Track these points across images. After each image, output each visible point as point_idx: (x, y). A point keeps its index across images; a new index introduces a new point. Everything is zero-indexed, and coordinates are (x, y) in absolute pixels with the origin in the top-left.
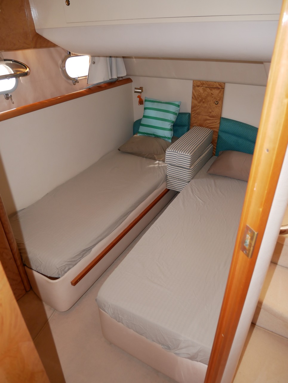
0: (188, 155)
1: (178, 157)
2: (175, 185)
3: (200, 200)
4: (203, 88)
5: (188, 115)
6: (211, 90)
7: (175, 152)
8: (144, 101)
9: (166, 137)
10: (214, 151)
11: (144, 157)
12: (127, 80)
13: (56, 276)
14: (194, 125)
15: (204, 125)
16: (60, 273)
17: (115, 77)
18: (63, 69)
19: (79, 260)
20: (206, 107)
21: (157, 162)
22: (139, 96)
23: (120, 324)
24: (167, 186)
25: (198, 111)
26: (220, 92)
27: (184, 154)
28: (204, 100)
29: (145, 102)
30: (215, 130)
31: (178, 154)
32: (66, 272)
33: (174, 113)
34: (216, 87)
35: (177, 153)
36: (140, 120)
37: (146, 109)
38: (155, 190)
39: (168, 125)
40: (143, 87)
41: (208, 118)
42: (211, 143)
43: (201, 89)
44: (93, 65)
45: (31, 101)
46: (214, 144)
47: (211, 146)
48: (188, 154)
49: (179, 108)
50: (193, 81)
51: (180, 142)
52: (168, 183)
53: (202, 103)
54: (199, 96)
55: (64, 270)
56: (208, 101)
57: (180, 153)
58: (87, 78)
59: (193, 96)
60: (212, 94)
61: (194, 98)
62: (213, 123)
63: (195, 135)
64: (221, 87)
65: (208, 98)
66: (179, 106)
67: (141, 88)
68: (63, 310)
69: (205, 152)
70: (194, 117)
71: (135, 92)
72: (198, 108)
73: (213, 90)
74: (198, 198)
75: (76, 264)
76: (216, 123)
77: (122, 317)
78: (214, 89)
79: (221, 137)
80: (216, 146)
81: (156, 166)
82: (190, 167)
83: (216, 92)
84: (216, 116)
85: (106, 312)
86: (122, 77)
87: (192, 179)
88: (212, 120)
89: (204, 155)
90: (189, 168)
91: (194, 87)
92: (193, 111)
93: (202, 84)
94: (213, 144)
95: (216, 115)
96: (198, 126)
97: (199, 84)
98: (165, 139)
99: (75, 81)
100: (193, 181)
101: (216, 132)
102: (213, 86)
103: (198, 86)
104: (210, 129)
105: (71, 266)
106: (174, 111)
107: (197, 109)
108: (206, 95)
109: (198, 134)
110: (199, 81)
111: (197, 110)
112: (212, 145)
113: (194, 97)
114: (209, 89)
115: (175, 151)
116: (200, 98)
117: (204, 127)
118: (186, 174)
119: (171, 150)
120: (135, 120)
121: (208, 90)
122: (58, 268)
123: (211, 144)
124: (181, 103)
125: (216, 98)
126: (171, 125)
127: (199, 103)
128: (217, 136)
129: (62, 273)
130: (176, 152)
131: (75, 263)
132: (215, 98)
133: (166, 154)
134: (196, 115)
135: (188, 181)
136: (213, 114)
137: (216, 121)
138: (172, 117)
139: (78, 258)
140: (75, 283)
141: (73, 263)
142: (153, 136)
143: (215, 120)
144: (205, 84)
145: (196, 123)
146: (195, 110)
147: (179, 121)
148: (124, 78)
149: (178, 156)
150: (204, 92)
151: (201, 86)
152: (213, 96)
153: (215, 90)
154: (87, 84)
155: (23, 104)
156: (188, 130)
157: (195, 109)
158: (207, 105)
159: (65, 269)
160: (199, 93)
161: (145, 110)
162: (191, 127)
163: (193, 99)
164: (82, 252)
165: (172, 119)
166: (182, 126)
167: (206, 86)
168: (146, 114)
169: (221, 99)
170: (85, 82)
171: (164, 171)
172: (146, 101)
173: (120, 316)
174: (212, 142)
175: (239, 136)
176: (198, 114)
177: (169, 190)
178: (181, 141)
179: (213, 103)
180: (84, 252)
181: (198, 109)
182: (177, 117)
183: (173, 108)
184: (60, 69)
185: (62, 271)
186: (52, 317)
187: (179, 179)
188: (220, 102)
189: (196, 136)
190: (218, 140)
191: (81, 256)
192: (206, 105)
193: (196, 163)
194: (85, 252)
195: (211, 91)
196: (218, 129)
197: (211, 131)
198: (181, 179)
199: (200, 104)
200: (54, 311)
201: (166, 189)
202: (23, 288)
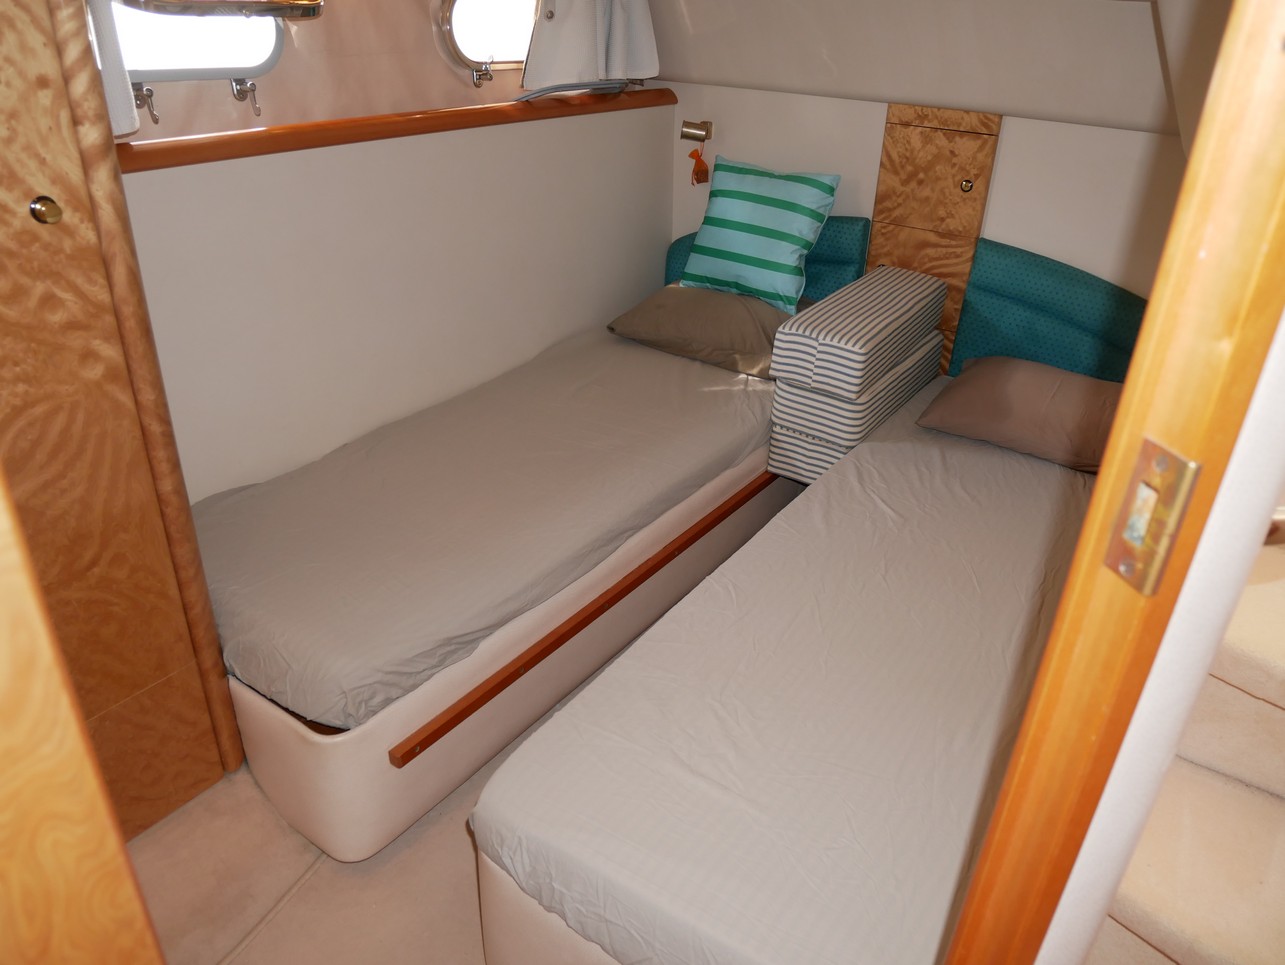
0: (856, 349)
1: (819, 356)
2: (796, 459)
3: (889, 511)
4: (922, 133)
5: (861, 224)
6: (950, 139)
7: (809, 337)
8: (711, 168)
9: (778, 297)
10: (945, 358)
11: (694, 359)
12: (659, 96)
13: (337, 723)
14: (879, 263)
15: (915, 265)
16: (351, 710)
17: (618, 74)
18: (443, 29)
19: (429, 673)
20: (927, 199)
21: (743, 376)
22: (696, 151)
23: (554, 917)
24: (771, 462)
25: (897, 213)
26: (981, 148)
27: (842, 345)
28: (921, 176)
29: (715, 171)
30: (955, 282)
31: (820, 344)
32: (374, 713)
33: (815, 215)
34: (968, 129)
35: (816, 340)
36: (693, 236)
37: (716, 196)
38: (726, 469)
39: (789, 255)
40: (711, 123)
41: (932, 238)
42: (936, 328)
43: (915, 136)
44: (547, 23)
45: (321, 112)
46: (947, 332)
47: (936, 335)
48: (853, 346)
49: (832, 198)
50: (890, 107)
51: (829, 308)
52: (773, 449)
53: (913, 184)
54: (907, 158)
55: (366, 702)
56: (938, 179)
57: (828, 341)
58: (522, 69)
59: (885, 160)
60: (952, 152)
61: (888, 166)
62: (947, 258)
63: (883, 290)
64: (986, 129)
65: (938, 168)
66: (831, 191)
67: (705, 126)
68: (351, 857)
69: (914, 352)
70: (883, 234)
71: (685, 136)
72: (900, 200)
73: (957, 139)
74: (879, 502)
75: (415, 687)
76: (958, 256)
77: (564, 891)
78: (961, 137)
79: (973, 308)
80: (954, 342)
81: (736, 388)
82: (860, 393)
83: (966, 147)
84: (960, 232)
85: (504, 867)
86: (642, 80)
87: (862, 440)
88: (946, 247)
89: (908, 363)
90: (853, 396)
91: (890, 127)
92: (881, 212)
93: (919, 116)
94: (942, 331)
95: (961, 229)
96: (893, 264)
97: (909, 114)
98: (773, 302)
99: (482, 73)
100: (864, 447)
101: (958, 289)
102: (960, 125)
103: (907, 125)
104: (935, 278)
105: (394, 693)
106: (813, 207)
107: (896, 204)
108: (929, 158)
109: (895, 288)
110: (912, 105)
111: (895, 208)
112: (941, 337)
113: (888, 164)
114: (944, 134)
115: (807, 333)
116: (909, 168)
117: (915, 269)
118: (842, 421)
119: (793, 331)
120: (676, 236)
121: (941, 140)
122: (344, 692)
123: (936, 332)
124: (838, 178)
125: (968, 167)
126: (801, 256)
127: (902, 185)
128: (959, 307)
129: (358, 712)
130: (814, 335)
131: (411, 682)
132: (962, 169)
133: (775, 351)
134: (892, 227)
135: (847, 447)
136: (952, 224)
137: (959, 250)
138: (805, 228)
139: (425, 666)
140: (403, 756)
141: (403, 681)
142: (734, 291)
143: (956, 246)
144: (930, 117)
145: (888, 254)
146: (890, 210)
147: (829, 246)
148: (647, 86)
149: (819, 352)
150: (923, 147)
151: (917, 123)
152: (955, 160)
153: (965, 139)
154: (522, 86)
155: (293, 120)
156: (859, 275)
157: (888, 204)
158: (933, 190)
159: (372, 698)
160: (906, 149)
161: (714, 199)
162: (869, 268)
163: (885, 168)
164: (440, 646)
165: (805, 232)
166: (839, 262)
167: (935, 124)
168: (716, 213)
169: (986, 172)
170: (513, 82)
171: (763, 409)
172: (717, 167)
173: (554, 884)
174: (941, 326)
175: (1038, 307)
176: (899, 223)
177: (775, 476)
178: (831, 306)
179: (955, 187)
180: (448, 649)
181: (899, 205)
182: (824, 229)
183: (809, 197)
184: (434, 28)
185: (360, 703)
186: (307, 877)
187: (814, 437)
188: (978, 184)
189: (885, 295)
190: (961, 319)
191: (436, 660)
192: (926, 192)
193: (879, 385)
194: (453, 647)
195: (950, 142)
196: (965, 278)
197: (941, 286)
198: (821, 439)
199: (908, 189)
200: (318, 858)
201: (767, 472)
202: (216, 758)
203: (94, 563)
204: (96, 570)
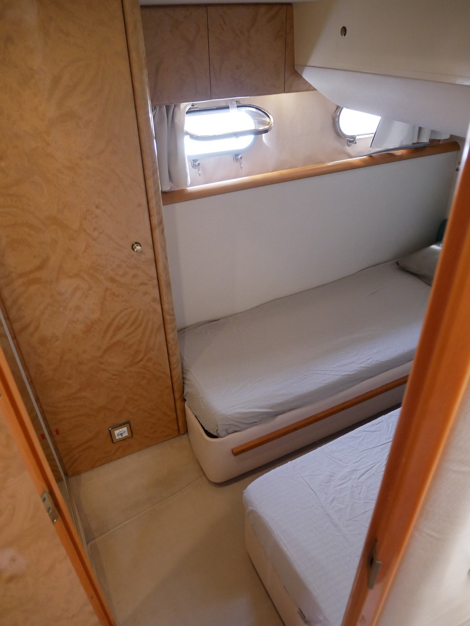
12: (450, 147)
13: (214, 434)
17: (424, 140)
32: (229, 434)
55: (226, 430)
58: (372, 138)
68: (213, 480)
99: (351, 141)
140: (238, 452)
148: (443, 142)
154: (371, 147)
170: (367, 144)
185: (223, 430)
186: (198, 480)
202: (176, 428)
203: (141, 360)
204: (142, 362)
